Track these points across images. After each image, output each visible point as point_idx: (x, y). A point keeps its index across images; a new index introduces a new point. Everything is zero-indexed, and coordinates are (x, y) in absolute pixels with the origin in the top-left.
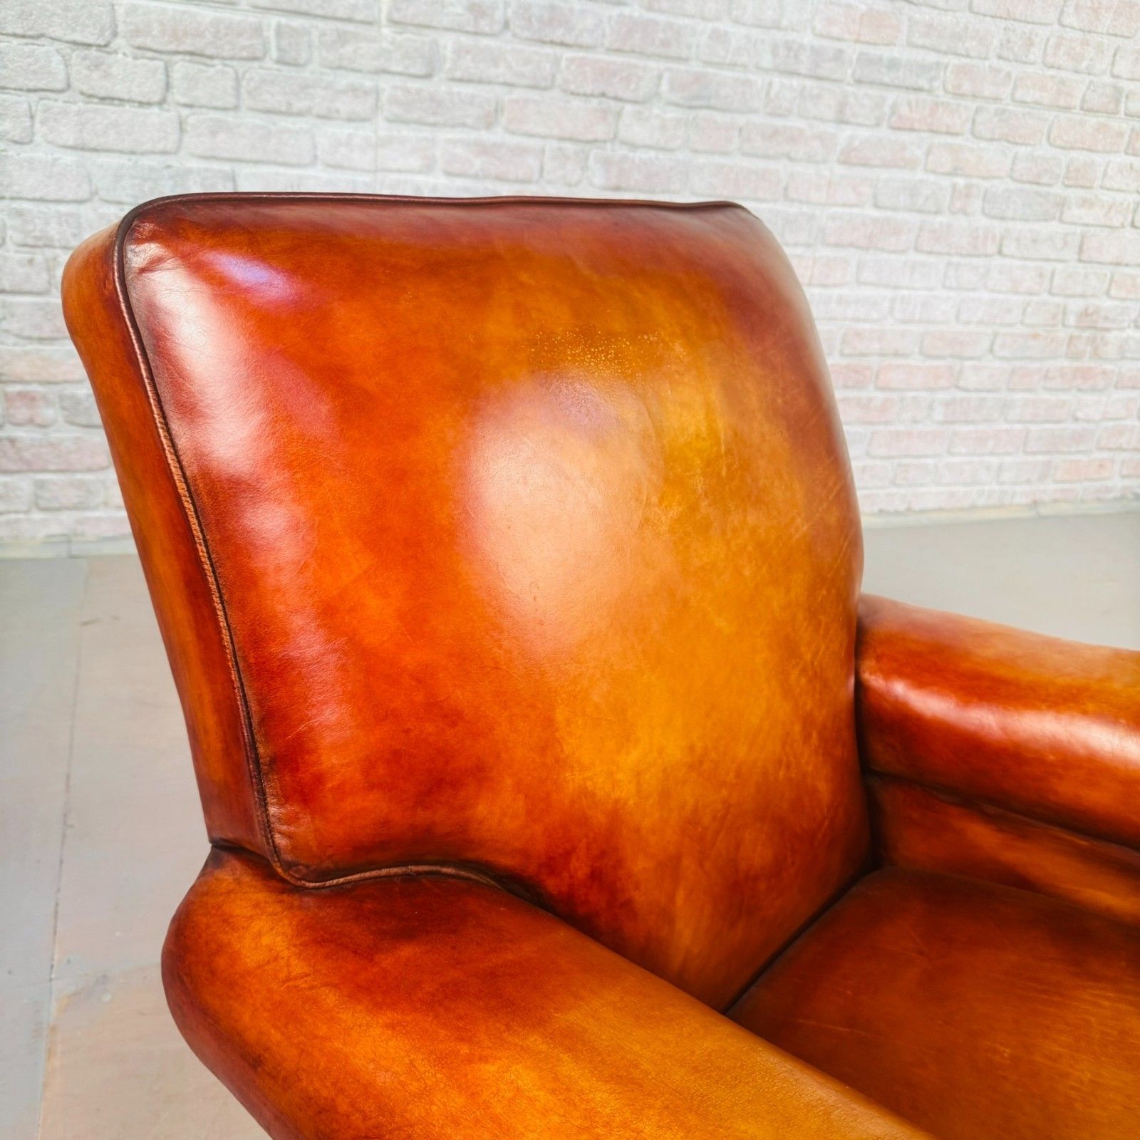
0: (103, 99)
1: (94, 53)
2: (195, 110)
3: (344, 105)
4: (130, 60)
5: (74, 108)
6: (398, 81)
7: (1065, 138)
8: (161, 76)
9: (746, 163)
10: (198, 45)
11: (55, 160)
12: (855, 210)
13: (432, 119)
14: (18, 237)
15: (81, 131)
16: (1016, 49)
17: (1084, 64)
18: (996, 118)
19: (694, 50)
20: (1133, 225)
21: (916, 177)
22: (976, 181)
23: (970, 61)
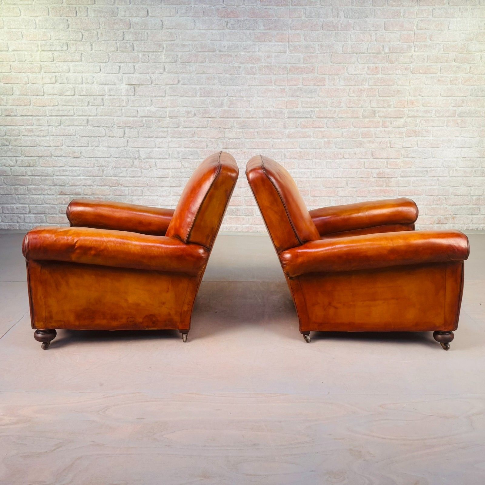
0: (112, 137)
1: (110, 128)
2: (130, 138)
3: (161, 135)
4: (117, 129)
5: (107, 139)
6: (172, 129)
7: (358, 125)
8: (123, 132)
9: (260, 140)
10: (130, 125)
11: (103, 150)
12: (294, 149)
13: (180, 136)
14: (97, 165)
15: (108, 144)
16: (336, 104)
18: (334, 122)
19: (241, 115)
20: (391, 147)
21: (311, 140)
22: (331, 139)
23: (322, 109)
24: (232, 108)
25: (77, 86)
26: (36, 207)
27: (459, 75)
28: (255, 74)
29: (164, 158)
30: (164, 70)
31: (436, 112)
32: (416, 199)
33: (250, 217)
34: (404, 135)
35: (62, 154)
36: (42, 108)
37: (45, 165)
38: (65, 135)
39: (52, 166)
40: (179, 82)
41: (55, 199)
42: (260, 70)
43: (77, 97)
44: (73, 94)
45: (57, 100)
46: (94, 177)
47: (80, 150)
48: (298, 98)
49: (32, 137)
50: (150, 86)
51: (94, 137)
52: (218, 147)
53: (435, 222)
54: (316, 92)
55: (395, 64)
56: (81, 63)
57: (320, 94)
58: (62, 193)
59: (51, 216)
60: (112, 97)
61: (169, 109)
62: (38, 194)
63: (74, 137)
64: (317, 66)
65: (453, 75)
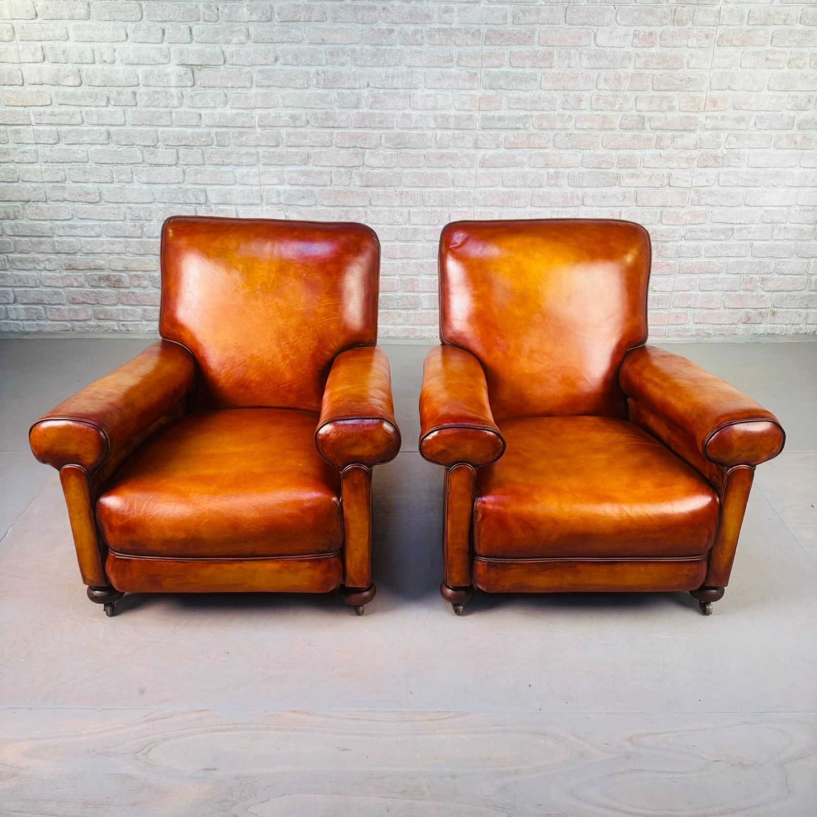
0: (156, 165)
1: (151, 148)
2: (189, 166)
3: (244, 160)
4: (164, 150)
5: (146, 169)
6: (265, 149)
7: (613, 144)
8: (175, 155)
9: (429, 171)
10: (187, 142)
11: (141, 188)
12: (493, 189)
13: (280, 163)
14: (130, 217)
15: (148, 177)
16: (572, 104)
17: (617, 107)
18: (567, 138)
19: (395, 123)
20: (669, 185)
21: (525, 171)
22: (561, 170)
23: (545, 112)
24: (378, 109)
25: (84, 67)
26: (25, 291)
27: (806, 50)
28: (420, 45)
29: (253, 204)
30: (248, 36)
31: (757, 121)
32: (710, 280)
33: (411, 312)
34: (695, 163)
35: (66, 196)
36: (21, 109)
37: (37, 217)
38: (69, 161)
39: (48, 218)
40: (276, 60)
41: (59, 278)
42: (430, 36)
43: (85, 88)
44: (77, 82)
45: (50, 95)
46: (126, 239)
47: (98, 189)
48: (502, 90)
49: (8, 164)
50: (222, 67)
51: (122, 164)
52: (352, 184)
53: (740, 320)
54: (535, 80)
55: (687, 27)
56: (88, 22)
57: (543, 84)
58: (71, 268)
59: (53, 308)
60: (152, 89)
61: (259, 111)
62: (27, 268)
63: (85, 164)
64: (539, 29)
65: (793, 49)
